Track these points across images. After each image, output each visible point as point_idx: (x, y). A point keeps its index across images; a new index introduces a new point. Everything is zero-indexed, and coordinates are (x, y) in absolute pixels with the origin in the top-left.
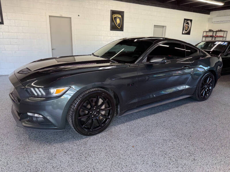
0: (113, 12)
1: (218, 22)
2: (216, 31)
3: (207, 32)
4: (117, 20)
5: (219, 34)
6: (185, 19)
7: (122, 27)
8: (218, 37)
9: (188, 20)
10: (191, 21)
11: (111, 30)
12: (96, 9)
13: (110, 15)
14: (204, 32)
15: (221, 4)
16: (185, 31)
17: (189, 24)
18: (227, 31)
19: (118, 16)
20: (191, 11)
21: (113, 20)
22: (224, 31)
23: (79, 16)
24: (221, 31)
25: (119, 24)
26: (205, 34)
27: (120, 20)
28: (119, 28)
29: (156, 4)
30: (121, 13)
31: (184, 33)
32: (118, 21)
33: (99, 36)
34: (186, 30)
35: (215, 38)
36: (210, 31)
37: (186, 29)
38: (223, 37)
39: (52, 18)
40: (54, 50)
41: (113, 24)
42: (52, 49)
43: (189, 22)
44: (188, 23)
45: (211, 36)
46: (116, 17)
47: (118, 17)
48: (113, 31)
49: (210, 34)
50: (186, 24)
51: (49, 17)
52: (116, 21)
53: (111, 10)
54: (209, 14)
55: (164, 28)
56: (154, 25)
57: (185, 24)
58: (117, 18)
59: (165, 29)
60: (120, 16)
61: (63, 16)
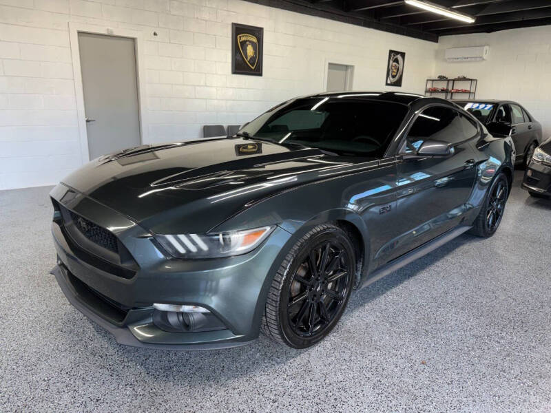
0: (238, 29)
1: (456, 60)
2: (454, 80)
3: (433, 80)
4: (248, 48)
5: (460, 86)
6: (391, 52)
7: (259, 66)
8: (458, 92)
9: (397, 53)
10: (403, 55)
11: (234, 72)
12: (197, 18)
13: (230, 35)
14: (428, 80)
15: (469, 20)
16: (391, 79)
17: (398, 63)
18: (476, 80)
19: (249, 39)
20: (403, 34)
21: (238, 49)
22: (471, 80)
23: (155, 34)
24: (464, 79)
25: (253, 59)
26: (429, 86)
27: (255, 49)
28: (253, 68)
29: (331, 13)
30: (257, 32)
31: (389, 82)
32: (250, 50)
33: (207, 86)
34: (394, 77)
35: (452, 93)
36: (442, 78)
37: (394, 74)
38: (469, 92)
39: (85, 38)
40: (91, 123)
41: (239, 58)
42: (87, 121)
43: (399, 57)
44: (396, 61)
45: (443, 91)
46: (245, 42)
47: (250, 42)
48: (238, 75)
49: (442, 85)
50: (394, 62)
51: (78, 36)
52: (245, 50)
53: (233, 24)
54: (437, 41)
55: (349, 70)
56: (330, 64)
57: (391, 62)
58: (247, 43)
59: (352, 73)
60: (254, 40)
61: (115, 33)
